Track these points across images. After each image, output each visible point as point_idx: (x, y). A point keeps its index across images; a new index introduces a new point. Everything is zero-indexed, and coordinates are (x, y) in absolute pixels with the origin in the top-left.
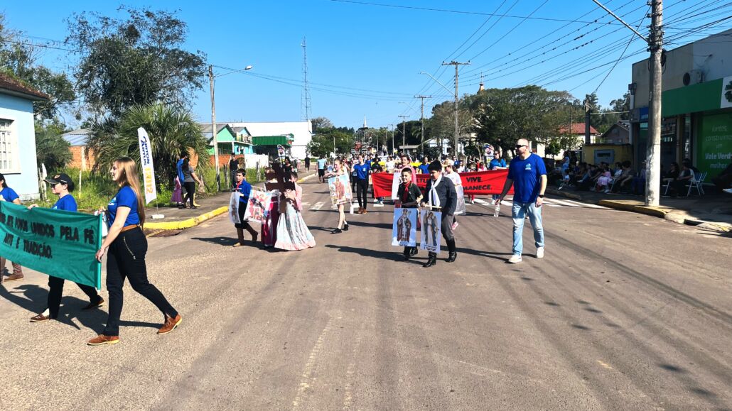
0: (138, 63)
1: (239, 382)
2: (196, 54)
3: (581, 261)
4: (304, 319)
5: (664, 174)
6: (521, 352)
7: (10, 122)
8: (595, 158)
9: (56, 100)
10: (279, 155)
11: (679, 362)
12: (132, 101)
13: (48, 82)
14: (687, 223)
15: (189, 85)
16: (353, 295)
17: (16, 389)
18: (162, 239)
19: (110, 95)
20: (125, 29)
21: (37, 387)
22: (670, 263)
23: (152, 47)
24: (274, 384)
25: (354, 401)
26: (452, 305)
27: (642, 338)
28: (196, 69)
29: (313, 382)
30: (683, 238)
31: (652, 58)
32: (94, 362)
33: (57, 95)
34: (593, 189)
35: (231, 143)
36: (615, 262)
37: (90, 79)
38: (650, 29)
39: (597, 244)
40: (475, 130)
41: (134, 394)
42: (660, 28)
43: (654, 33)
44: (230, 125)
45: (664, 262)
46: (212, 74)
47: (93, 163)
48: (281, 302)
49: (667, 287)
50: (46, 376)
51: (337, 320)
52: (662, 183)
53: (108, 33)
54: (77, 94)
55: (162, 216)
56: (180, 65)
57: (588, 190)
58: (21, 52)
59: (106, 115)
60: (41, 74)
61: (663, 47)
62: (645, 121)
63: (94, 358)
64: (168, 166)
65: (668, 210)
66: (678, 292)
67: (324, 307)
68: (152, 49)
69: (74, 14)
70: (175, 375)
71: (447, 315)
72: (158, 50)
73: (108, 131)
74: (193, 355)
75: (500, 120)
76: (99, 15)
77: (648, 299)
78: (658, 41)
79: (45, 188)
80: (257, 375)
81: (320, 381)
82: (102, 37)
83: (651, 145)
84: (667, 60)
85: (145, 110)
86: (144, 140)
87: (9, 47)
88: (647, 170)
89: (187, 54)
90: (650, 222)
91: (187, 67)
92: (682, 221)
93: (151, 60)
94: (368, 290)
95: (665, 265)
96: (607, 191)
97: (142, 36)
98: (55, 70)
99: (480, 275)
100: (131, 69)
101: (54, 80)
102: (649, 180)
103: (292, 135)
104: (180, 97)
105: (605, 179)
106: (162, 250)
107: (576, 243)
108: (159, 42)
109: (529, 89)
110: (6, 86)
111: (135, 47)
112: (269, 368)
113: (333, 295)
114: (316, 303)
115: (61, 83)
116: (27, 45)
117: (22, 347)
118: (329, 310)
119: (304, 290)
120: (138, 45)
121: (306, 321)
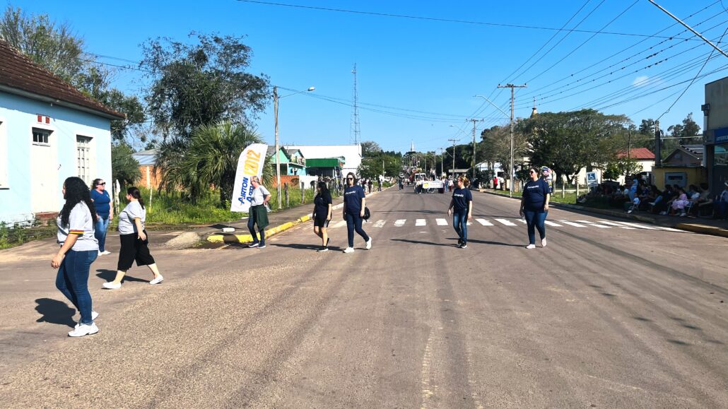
0: (205, 85)
1: (357, 386)
2: (260, 77)
4: (404, 328)
7: (89, 139)
9: (127, 122)
12: (199, 119)
13: (120, 105)
15: (251, 107)
16: (447, 307)
18: (235, 251)
19: (179, 116)
20: (195, 54)
23: (222, 72)
24: (394, 389)
26: (558, 319)
28: (259, 91)
29: (436, 390)
32: (204, 361)
34: (667, 213)
35: (286, 165)
37: (161, 101)
40: (528, 154)
41: (253, 393)
44: (285, 148)
46: (276, 95)
47: (159, 181)
48: (373, 311)
50: (160, 372)
51: (439, 331)
53: (179, 57)
54: (147, 116)
55: (233, 230)
56: (244, 88)
57: (660, 213)
58: (97, 76)
60: (114, 97)
68: (218, 72)
69: (150, 39)
70: (289, 376)
71: (555, 328)
72: (224, 74)
73: (175, 150)
74: (301, 358)
75: (554, 144)
76: (172, 40)
80: (374, 380)
81: (443, 389)
82: (174, 61)
85: (213, 128)
87: (86, 71)
89: (251, 77)
91: (251, 90)
93: (219, 81)
96: (683, 214)
97: (210, 60)
98: (127, 94)
100: (198, 92)
101: (126, 103)
103: (343, 158)
104: (243, 118)
105: (681, 202)
108: (226, 65)
109: (585, 112)
110: (88, 105)
111: (203, 70)
112: (384, 373)
113: (426, 306)
114: (410, 313)
115: (132, 106)
116: (102, 69)
117: (128, 344)
118: (426, 320)
119: (394, 300)
120: (206, 69)
121: (406, 330)
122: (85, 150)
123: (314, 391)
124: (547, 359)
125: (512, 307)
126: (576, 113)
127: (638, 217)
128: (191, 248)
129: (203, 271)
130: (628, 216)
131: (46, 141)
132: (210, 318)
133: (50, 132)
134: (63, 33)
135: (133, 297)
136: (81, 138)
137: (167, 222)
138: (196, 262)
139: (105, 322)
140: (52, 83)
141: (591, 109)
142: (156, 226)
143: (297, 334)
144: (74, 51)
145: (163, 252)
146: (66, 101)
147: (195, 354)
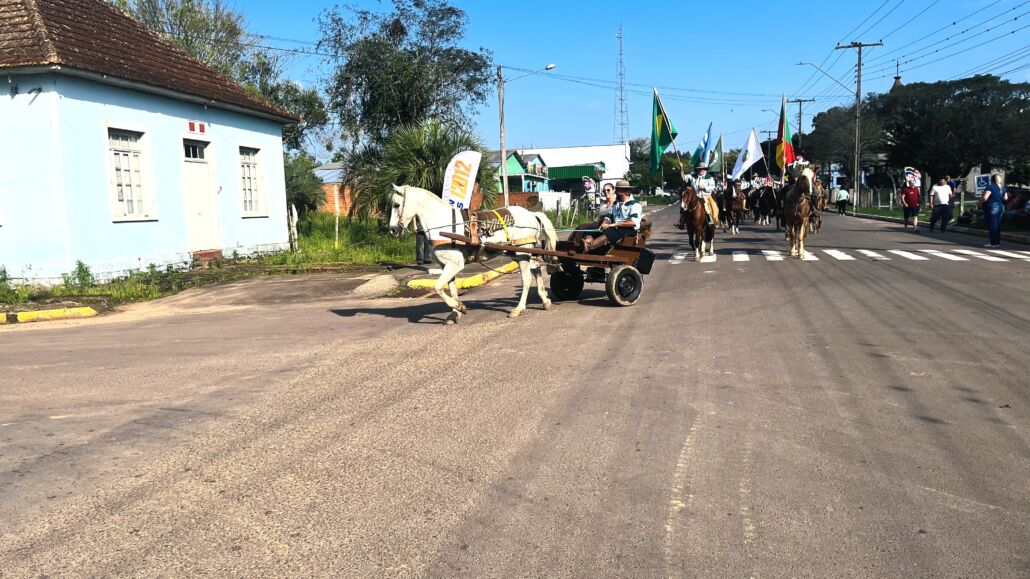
0: (405, 69)
1: (581, 492)
2: (479, 53)
4: (659, 413)
7: (256, 151)
9: (305, 124)
10: (586, 191)
12: (397, 121)
13: (296, 101)
15: (468, 97)
16: (727, 383)
17: (291, 479)
19: (371, 114)
20: (389, 26)
21: (316, 477)
23: (422, 48)
24: (631, 498)
25: (760, 532)
26: (892, 403)
28: (478, 73)
29: (690, 500)
33: (306, 117)
35: (520, 177)
37: (346, 94)
40: (885, 148)
41: (439, 496)
44: (520, 153)
46: (500, 78)
47: (349, 205)
48: (619, 387)
50: (327, 464)
51: (708, 417)
53: (368, 32)
54: (329, 115)
56: (457, 70)
58: (264, 64)
59: (364, 140)
60: (288, 92)
67: (685, 398)
68: (422, 50)
69: (325, 10)
70: (490, 475)
71: (887, 417)
72: (430, 51)
73: (368, 162)
74: (510, 450)
75: (928, 132)
76: (356, 8)
79: (296, 237)
80: (605, 484)
81: (701, 500)
82: (361, 37)
85: (415, 130)
87: (249, 57)
89: (466, 53)
91: (467, 72)
93: (422, 63)
97: (410, 33)
98: (303, 86)
99: (931, 361)
101: (303, 98)
103: (603, 164)
104: (457, 114)
108: (432, 40)
109: (978, 80)
110: (252, 105)
111: (401, 49)
112: (620, 475)
113: (695, 381)
114: (672, 390)
115: (310, 102)
116: (270, 54)
118: (694, 399)
119: (650, 371)
120: (404, 46)
121: (662, 415)
122: (251, 166)
123: (520, 496)
125: (824, 384)
128: (386, 296)
131: (202, 156)
133: (206, 144)
134: (217, 6)
135: (303, 363)
136: (244, 150)
137: (358, 261)
139: (266, 396)
140: (205, 78)
141: (989, 75)
142: (343, 267)
144: (233, 31)
145: (349, 302)
146: (224, 102)
147: (373, 442)
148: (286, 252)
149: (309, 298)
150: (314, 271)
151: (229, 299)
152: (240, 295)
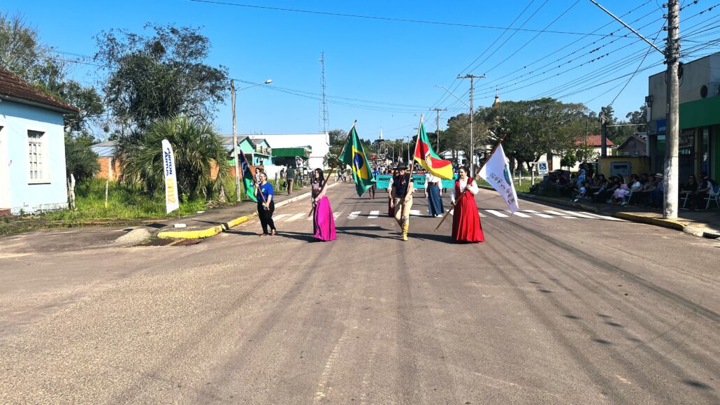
0: (163, 77)
1: (257, 390)
2: (219, 69)
3: (598, 272)
4: (321, 329)
5: (681, 186)
6: (537, 365)
7: (41, 134)
8: (611, 170)
9: (85, 113)
10: (297, 166)
11: (699, 377)
12: (157, 114)
13: (78, 96)
14: (706, 236)
15: (211, 99)
16: (369, 305)
17: (41, 393)
18: (183, 248)
19: (137, 109)
20: (152, 46)
22: (690, 277)
23: (177, 63)
24: (290, 392)
26: (468, 316)
27: (662, 353)
28: (218, 83)
29: (329, 392)
30: (702, 251)
31: (669, 71)
32: (117, 368)
33: (86, 108)
34: (610, 201)
35: (251, 154)
36: (633, 275)
37: (119, 92)
38: (666, 41)
39: (614, 256)
40: (491, 142)
41: (154, 400)
42: (676, 41)
43: (671, 46)
44: (251, 137)
45: (682, 275)
46: (233, 87)
47: (119, 173)
48: (298, 311)
49: (687, 301)
50: (70, 381)
51: (352, 330)
52: (680, 196)
53: (135, 49)
54: (105, 107)
55: (184, 225)
56: (202, 80)
57: (604, 202)
58: (53, 67)
59: (132, 127)
60: (71, 89)
61: (680, 60)
62: (662, 133)
63: (117, 364)
64: (190, 176)
65: (687, 223)
66: (698, 306)
67: (340, 317)
69: (102, 31)
70: (194, 382)
71: (462, 326)
72: (183, 65)
73: (133, 143)
74: (212, 362)
75: (515, 132)
76: (126, 31)
77: (668, 313)
78: (675, 53)
79: (74, 198)
80: (274, 383)
81: (336, 391)
82: (130, 53)
83: (669, 157)
84: (684, 72)
85: (169, 122)
86: (167, 152)
87: (41, 62)
88: (665, 183)
89: (209, 68)
90: (668, 235)
91: (210, 81)
92: (701, 234)
93: (176, 74)
94: (383, 300)
95: (684, 279)
96: (624, 203)
97: (168, 52)
98: (85, 85)
99: (496, 287)
100: (157, 84)
101: (84, 94)
102: (667, 193)
103: (310, 147)
104: (202, 111)
105: (622, 191)
106: (183, 258)
107: (592, 255)
108: (183, 57)
109: (544, 101)
110: (39, 99)
111: (161, 62)
112: (286, 376)
113: (349, 305)
114: (332, 312)
115: (90, 97)
116: (58, 60)
117: (47, 351)
118: (345, 319)
119: (321, 298)
120: (164, 60)
121: (322, 331)
122: (37, 145)
123: (213, 396)
124: (443, 358)
125: (429, 304)
126: (536, 102)
127: (583, 206)
128: (140, 245)
129: (144, 271)
130: (574, 205)
132: (137, 321)
134: (16, 24)
135: (66, 300)
136: (32, 133)
137: (122, 217)
138: (140, 261)
139: (31, 328)
140: (2, 78)
141: (550, 98)
142: (110, 222)
143: (216, 337)
144: (29, 43)
145: (110, 250)
146: (16, 96)
147: (110, 361)
148: (65, 210)
149: (79, 246)
150: (86, 225)
151: (13, 248)
152: (22, 244)
